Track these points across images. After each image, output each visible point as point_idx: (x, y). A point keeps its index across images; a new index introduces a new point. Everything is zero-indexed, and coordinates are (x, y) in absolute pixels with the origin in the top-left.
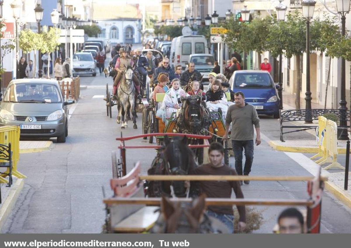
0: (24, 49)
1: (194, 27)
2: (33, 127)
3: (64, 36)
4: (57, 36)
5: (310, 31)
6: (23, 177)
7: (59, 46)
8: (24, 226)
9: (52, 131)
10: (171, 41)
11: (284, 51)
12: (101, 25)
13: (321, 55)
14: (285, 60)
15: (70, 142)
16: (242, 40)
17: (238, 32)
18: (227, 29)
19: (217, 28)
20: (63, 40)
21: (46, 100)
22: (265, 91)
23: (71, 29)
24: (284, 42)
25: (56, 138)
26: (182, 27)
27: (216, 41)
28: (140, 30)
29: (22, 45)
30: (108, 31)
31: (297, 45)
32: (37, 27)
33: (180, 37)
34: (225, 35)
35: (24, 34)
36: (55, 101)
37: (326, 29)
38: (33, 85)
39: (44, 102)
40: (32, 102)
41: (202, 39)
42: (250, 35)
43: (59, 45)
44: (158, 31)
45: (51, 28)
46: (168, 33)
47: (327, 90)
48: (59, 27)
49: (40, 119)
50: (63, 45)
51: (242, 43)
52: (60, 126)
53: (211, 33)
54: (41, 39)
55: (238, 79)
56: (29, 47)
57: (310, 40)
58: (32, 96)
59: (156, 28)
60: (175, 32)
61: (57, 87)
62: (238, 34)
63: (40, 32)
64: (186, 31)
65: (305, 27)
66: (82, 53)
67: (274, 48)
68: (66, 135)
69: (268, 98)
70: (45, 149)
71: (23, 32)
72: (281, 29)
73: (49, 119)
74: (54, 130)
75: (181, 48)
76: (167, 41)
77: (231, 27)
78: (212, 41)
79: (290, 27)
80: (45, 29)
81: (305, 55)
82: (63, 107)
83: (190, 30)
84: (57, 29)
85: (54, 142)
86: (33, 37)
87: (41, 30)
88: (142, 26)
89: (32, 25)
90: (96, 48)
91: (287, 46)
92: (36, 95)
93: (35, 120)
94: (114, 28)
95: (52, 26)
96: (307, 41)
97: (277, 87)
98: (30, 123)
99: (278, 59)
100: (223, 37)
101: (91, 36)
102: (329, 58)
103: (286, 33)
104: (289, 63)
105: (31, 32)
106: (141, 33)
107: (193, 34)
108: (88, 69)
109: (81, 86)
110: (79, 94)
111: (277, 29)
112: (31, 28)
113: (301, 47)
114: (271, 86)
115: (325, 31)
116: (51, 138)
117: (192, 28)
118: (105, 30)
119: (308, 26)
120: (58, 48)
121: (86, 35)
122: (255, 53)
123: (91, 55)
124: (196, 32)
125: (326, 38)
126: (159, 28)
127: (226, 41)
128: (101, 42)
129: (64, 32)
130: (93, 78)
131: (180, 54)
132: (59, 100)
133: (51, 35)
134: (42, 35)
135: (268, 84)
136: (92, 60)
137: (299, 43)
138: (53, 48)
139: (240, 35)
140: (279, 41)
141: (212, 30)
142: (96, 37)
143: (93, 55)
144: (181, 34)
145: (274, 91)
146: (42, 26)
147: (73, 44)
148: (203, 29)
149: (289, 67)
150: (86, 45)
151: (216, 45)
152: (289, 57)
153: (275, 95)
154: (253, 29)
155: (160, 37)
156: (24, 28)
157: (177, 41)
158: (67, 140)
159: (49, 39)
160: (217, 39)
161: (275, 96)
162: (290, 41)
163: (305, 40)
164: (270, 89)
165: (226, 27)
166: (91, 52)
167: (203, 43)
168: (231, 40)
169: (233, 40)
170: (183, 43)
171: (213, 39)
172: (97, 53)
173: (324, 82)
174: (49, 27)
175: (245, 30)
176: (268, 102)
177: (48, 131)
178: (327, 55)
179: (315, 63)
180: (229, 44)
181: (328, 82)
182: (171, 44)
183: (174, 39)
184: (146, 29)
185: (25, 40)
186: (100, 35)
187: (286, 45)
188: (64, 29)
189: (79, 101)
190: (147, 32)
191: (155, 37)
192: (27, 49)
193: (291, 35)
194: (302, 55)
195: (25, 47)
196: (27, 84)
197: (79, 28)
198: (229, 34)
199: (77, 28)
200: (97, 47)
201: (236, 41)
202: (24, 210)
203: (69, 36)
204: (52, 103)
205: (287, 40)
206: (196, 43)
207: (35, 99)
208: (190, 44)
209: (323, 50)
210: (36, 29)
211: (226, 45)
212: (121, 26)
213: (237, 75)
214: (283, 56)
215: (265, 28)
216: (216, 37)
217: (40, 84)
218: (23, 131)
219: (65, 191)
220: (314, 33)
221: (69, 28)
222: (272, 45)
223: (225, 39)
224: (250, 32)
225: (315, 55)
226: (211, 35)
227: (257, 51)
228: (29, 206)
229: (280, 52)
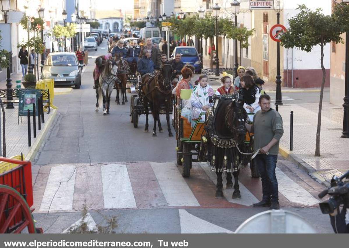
0: (56, 36)
1: (153, 22)
2: (61, 80)
3: (79, 28)
4: (75, 28)
5: (218, 24)
6: (56, 108)
7: (76, 34)
8: (57, 136)
9: (72, 82)
10: (140, 30)
11: (203, 35)
12: (100, 22)
13: (224, 37)
14: (204, 41)
15: (82, 88)
16: (180, 29)
17: (178, 25)
18: (171, 23)
19: (165, 22)
20: (78, 31)
21: (69, 65)
22: (193, 58)
23: (83, 24)
24: (203, 31)
25: (74, 86)
26: (145, 22)
27: (165, 30)
28: (122, 24)
29: (55, 34)
30: (104, 25)
31: (211, 32)
32: (63, 22)
33: (144, 28)
34: (170, 27)
35: (56, 27)
36: (74, 65)
37: (226, 23)
38: (61, 56)
39: (68, 66)
40: (61, 66)
41: (157, 29)
42: (184, 26)
43: (76, 33)
44: (132, 25)
45: (71, 24)
46: (138, 26)
47: (227, 57)
48: (76, 23)
49: (66, 75)
50: (78, 33)
51: (180, 31)
52: (77, 79)
53: (162, 26)
54: (66, 30)
55: (177, 51)
56: (59, 34)
57: (218, 29)
58: (60, 62)
59: (131, 23)
60: (142, 25)
61: (74, 57)
62: (178, 26)
63: (65, 26)
64: (148, 24)
65: (215, 22)
66: (89, 38)
67: (197, 34)
68: (80, 84)
69: (194, 63)
70: (69, 92)
71: (56, 26)
72: (201, 23)
73: (70, 75)
74: (73, 81)
75: (145, 34)
76: (137, 30)
77: (173, 22)
78: (163, 30)
79: (206, 22)
80: (68, 24)
81: (215, 38)
82: (78, 69)
83: (150, 24)
84: (75, 24)
85: (74, 88)
86: (61, 29)
87: (66, 25)
88: (123, 22)
89: (61, 22)
90: (97, 35)
91: (205, 33)
92: (63, 61)
93: (63, 76)
94: (107, 23)
95: (72, 23)
96: (216, 30)
97: (200, 56)
98: (60, 78)
99: (200, 40)
100: (169, 27)
101: (94, 28)
103: (204, 25)
104: (206, 42)
105: (60, 26)
106: (123, 26)
107: (152, 26)
108: (93, 47)
109: (89, 56)
110: (87, 61)
111: (199, 23)
112: (60, 24)
113: (213, 33)
114: (196, 55)
115: (226, 24)
116: (72, 86)
117: (152, 23)
118: (102, 24)
119: (217, 21)
120: (75, 35)
121: (92, 27)
122: (187, 36)
123: (94, 39)
124: (154, 25)
125: (226, 28)
126: (133, 23)
127: (171, 30)
128: (100, 31)
129: (79, 26)
130: (95, 52)
131: (145, 38)
132: (76, 65)
133: (72, 28)
134: (66, 28)
135: (194, 54)
136: (94, 42)
137: (211, 31)
138: (72, 35)
139: (179, 27)
140: (200, 30)
141: (163, 24)
142: (97, 28)
144: (145, 26)
145: (198, 58)
146: (66, 23)
147: (84, 33)
148: (158, 23)
149: (206, 44)
150: (92, 33)
151: (165, 32)
152: (206, 39)
153: (199, 60)
154: (186, 23)
155: (133, 28)
156: (56, 23)
157: (143, 30)
158: (80, 87)
159: (70, 30)
160: (166, 29)
161: (199, 61)
162: (207, 29)
163: (215, 29)
164: (195, 57)
165: (171, 22)
166: (95, 37)
167: (158, 31)
168: (173, 29)
169: (175, 29)
170: (146, 31)
171: (163, 29)
172: (98, 38)
173: (226, 53)
174: (70, 23)
175: (181, 24)
177: (70, 82)
178: (227, 38)
179: (221, 42)
180: (172, 32)
181: (228, 53)
182: (139, 32)
183: (141, 29)
184: (126, 24)
185: (57, 31)
186: (100, 27)
187: (204, 32)
188: (78, 24)
189: (88, 65)
190: (126, 25)
191: (130, 28)
192: (58, 36)
193: (207, 26)
194: (213, 37)
195: (57, 34)
196: (58, 56)
197: (87, 23)
198: (173, 26)
199: (86, 24)
200: (98, 34)
201: (176, 30)
202: (57, 127)
203: (81, 28)
204: (72, 66)
205: (205, 29)
206: (154, 31)
207: (62, 64)
208: (150, 32)
209: (225, 35)
210: (63, 24)
211: (171, 32)
212: (111, 22)
213: (177, 49)
214: (203, 38)
215: (193, 22)
216: (165, 28)
217: (65, 55)
218: (56, 82)
219: (80, 116)
220: (220, 25)
221: (82, 24)
222: (196, 32)
223: (170, 29)
224: (184, 25)
225: (221, 37)
226: (162, 27)
227: (188, 35)
228: (60, 124)
229: (201, 36)
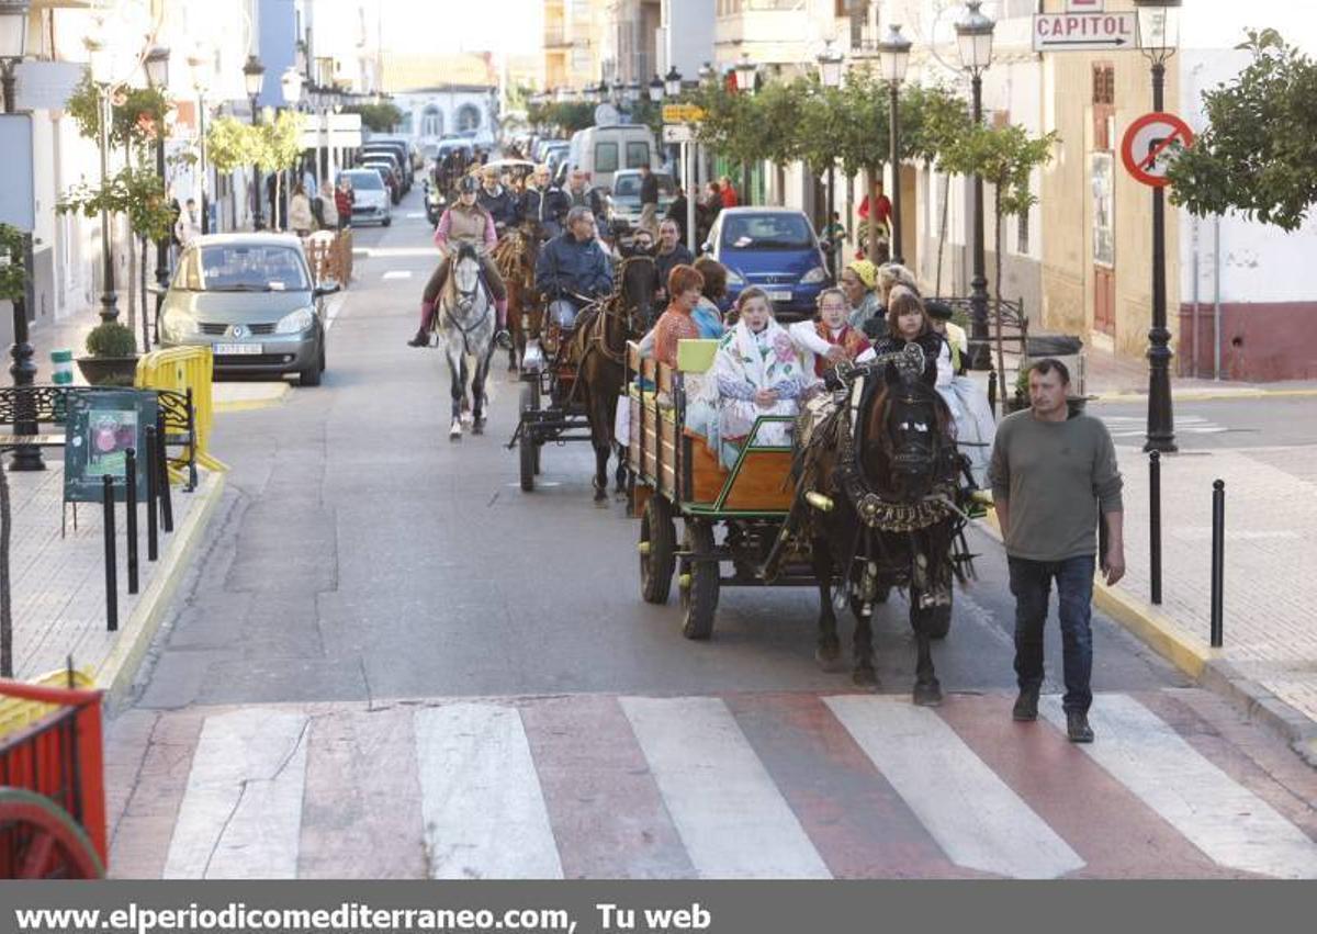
0: (218, 164)
1: (623, 105)
2: (242, 350)
3: (313, 131)
4: (298, 130)
5: (900, 112)
6: (223, 469)
7: (303, 155)
8: (226, 585)
9: (287, 359)
10: (568, 138)
11: (839, 160)
12: (401, 103)
13: (927, 168)
14: (841, 181)
15: (331, 385)
16: (739, 134)
17: (729, 115)
18: (703, 109)
19: (679, 106)
20: (313, 142)
21: (273, 285)
22: (796, 256)
23: (330, 113)
24: (838, 140)
25: (297, 375)
26: (593, 106)
27: (675, 139)
28: (494, 114)
29: (214, 155)
30: (417, 118)
31: (870, 146)
32: (248, 108)
33: (589, 130)
34: (699, 124)
35: (219, 128)
36: (296, 285)
37: (936, 106)
38: (242, 250)
39: (269, 290)
40: (240, 289)
41: (644, 133)
42: (757, 122)
43: (301, 151)
44: (537, 117)
45: (283, 112)
46: (560, 120)
47: (940, 252)
48: (301, 109)
49: (260, 329)
50: (310, 152)
51: (738, 141)
52: (307, 347)
53: (665, 119)
54: (259, 138)
55: (730, 227)
56: (231, 157)
57: (900, 131)
58: (239, 275)
59: (532, 108)
60: (579, 117)
61: (296, 251)
62: (730, 120)
63: (256, 123)
64: (605, 114)
65: (888, 103)
66: (354, 171)
67: (814, 154)
68: (322, 367)
69: (802, 276)
70: (272, 400)
71: (216, 123)
72: (831, 108)
73: (280, 329)
74: (293, 356)
75: (593, 156)
76: (558, 137)
77: (712, 104)
78: (667, 139)
79: (851, 102)
80: (268, 114)
81: (888, 170)
82: (313, 301)
83: (613, 113)
84: (297, 114)
85: (293, 383)
86: (240, 135)
87: (259, 116)
88: (498, 105)
89: (237, 107)
90: (388, 159)
91: (847, 149)
92: (248, 271)
93: (247, 333)
94: (432, 111)
95: (285, 109)
96: (892, 135)
97: (824, 247)
98: (235, 340)
99: (824, 180)
100: (692, 127)
101: (376, 129)
102: (943, 175)
103: (841, 116)
104: (851, 189)
105: (236, 122)
106: (497, 121)
107: (622, 121)
108: (372, 210)
109: (355, 250)
110: (349, 269)
111: (821, 108)
112: (235, 113)
113: (879, 150)
114: (809, 245)
115: (934, 111)
116: (287, 376)
117: (619, 108)
118: (410, 114)
119: (895, 101)
120: (299, 160)
121: (366, 128)
122: (769, 166)
123: (379, 175)
124: (628, 118)
125: (937, 127)
126: (540, 109)
127: (701, 136)
128: (402, 144)
129: (314, 121)
130: (383, 229)
131: (591, 169)
132: (304, 285)
133: (283, 129)
134: (262, 129)
135: (804, 239)
136: (380, 188)
137: (873, 140)
138: (287, 160)
139: (735, 123)
140: (827, 137)
141: (668, 111)
142: (390, 131)
143: (383, 175)
144: (592, 123)
145: (816, 256)
146: (260, 109)
147: (335, 150)
148: (646, 110)
149: (851, 198)
150: (367, 151)
151: (675, 147)
152: (851, 174)
153: (819, 264)
154: (764, 109)
155: (541, 129)
156: (219, 112)
157: (584, 138)
158: (323, 380)
159: (278, 138)
160: (680, 134)
161: (819, 269)
162: (853, 136)
163: (888, 132)
164: (806, 253)
165: (700, 104)
166: (380, 168)
167: (646, 144)
168: (711, 134)
169: (717, 136)
170: (598, 144)
171: (670, 134)
172: (393, 171)
173: (934, 233)
174: (278, 114)
175: (744, 110)
176: (802, 282)
177: (278, 358)
178: (940, 170)
179: (912, 188)
180: (706, 145)
181: (943, 233)
182: (567, 147)
183: (577, 135)
184: (510, 112)
185: (222, 143)
186: (400, 127)
187: (843, 145)
188: (313, 113)
189: (352, 285)
190: (510, 118)
191: (530, 129)
192: (227, 163)
193: (855, 123)
194: (881, 168)
195: (221, 157)
196: (228, 247)
197: (347, 110)
198: (708, 121)
199: (343, 112)
200: (393, 155)
201: (724, 138)
202: (227, 547)
203: (324, 131)
204: (287, 290)
205: (847, 134)
206: (629, 143)
207: (245, 282)
208: (613, 147)
209: (929, 158)
210: (247, 114)
211: (701, 146)
212: (449, 105)
213: (728, 218)
214: (837, 172)
215: (794, 105)
216: (676, 129)
217: (258, 247)
218: (218, 359)
219: (321, 503)
220: (909, 117)
221: (325, 112)
222: (808, 147)
223: (698, 132)
224: (757, 116)
225: (912, 169)
226: (663, 124)
227: (775, 161)
228: (237, 536)
229: (830, 164)
